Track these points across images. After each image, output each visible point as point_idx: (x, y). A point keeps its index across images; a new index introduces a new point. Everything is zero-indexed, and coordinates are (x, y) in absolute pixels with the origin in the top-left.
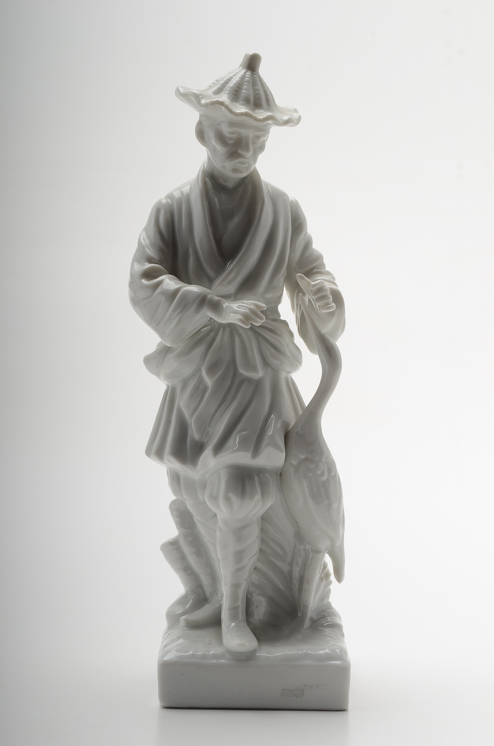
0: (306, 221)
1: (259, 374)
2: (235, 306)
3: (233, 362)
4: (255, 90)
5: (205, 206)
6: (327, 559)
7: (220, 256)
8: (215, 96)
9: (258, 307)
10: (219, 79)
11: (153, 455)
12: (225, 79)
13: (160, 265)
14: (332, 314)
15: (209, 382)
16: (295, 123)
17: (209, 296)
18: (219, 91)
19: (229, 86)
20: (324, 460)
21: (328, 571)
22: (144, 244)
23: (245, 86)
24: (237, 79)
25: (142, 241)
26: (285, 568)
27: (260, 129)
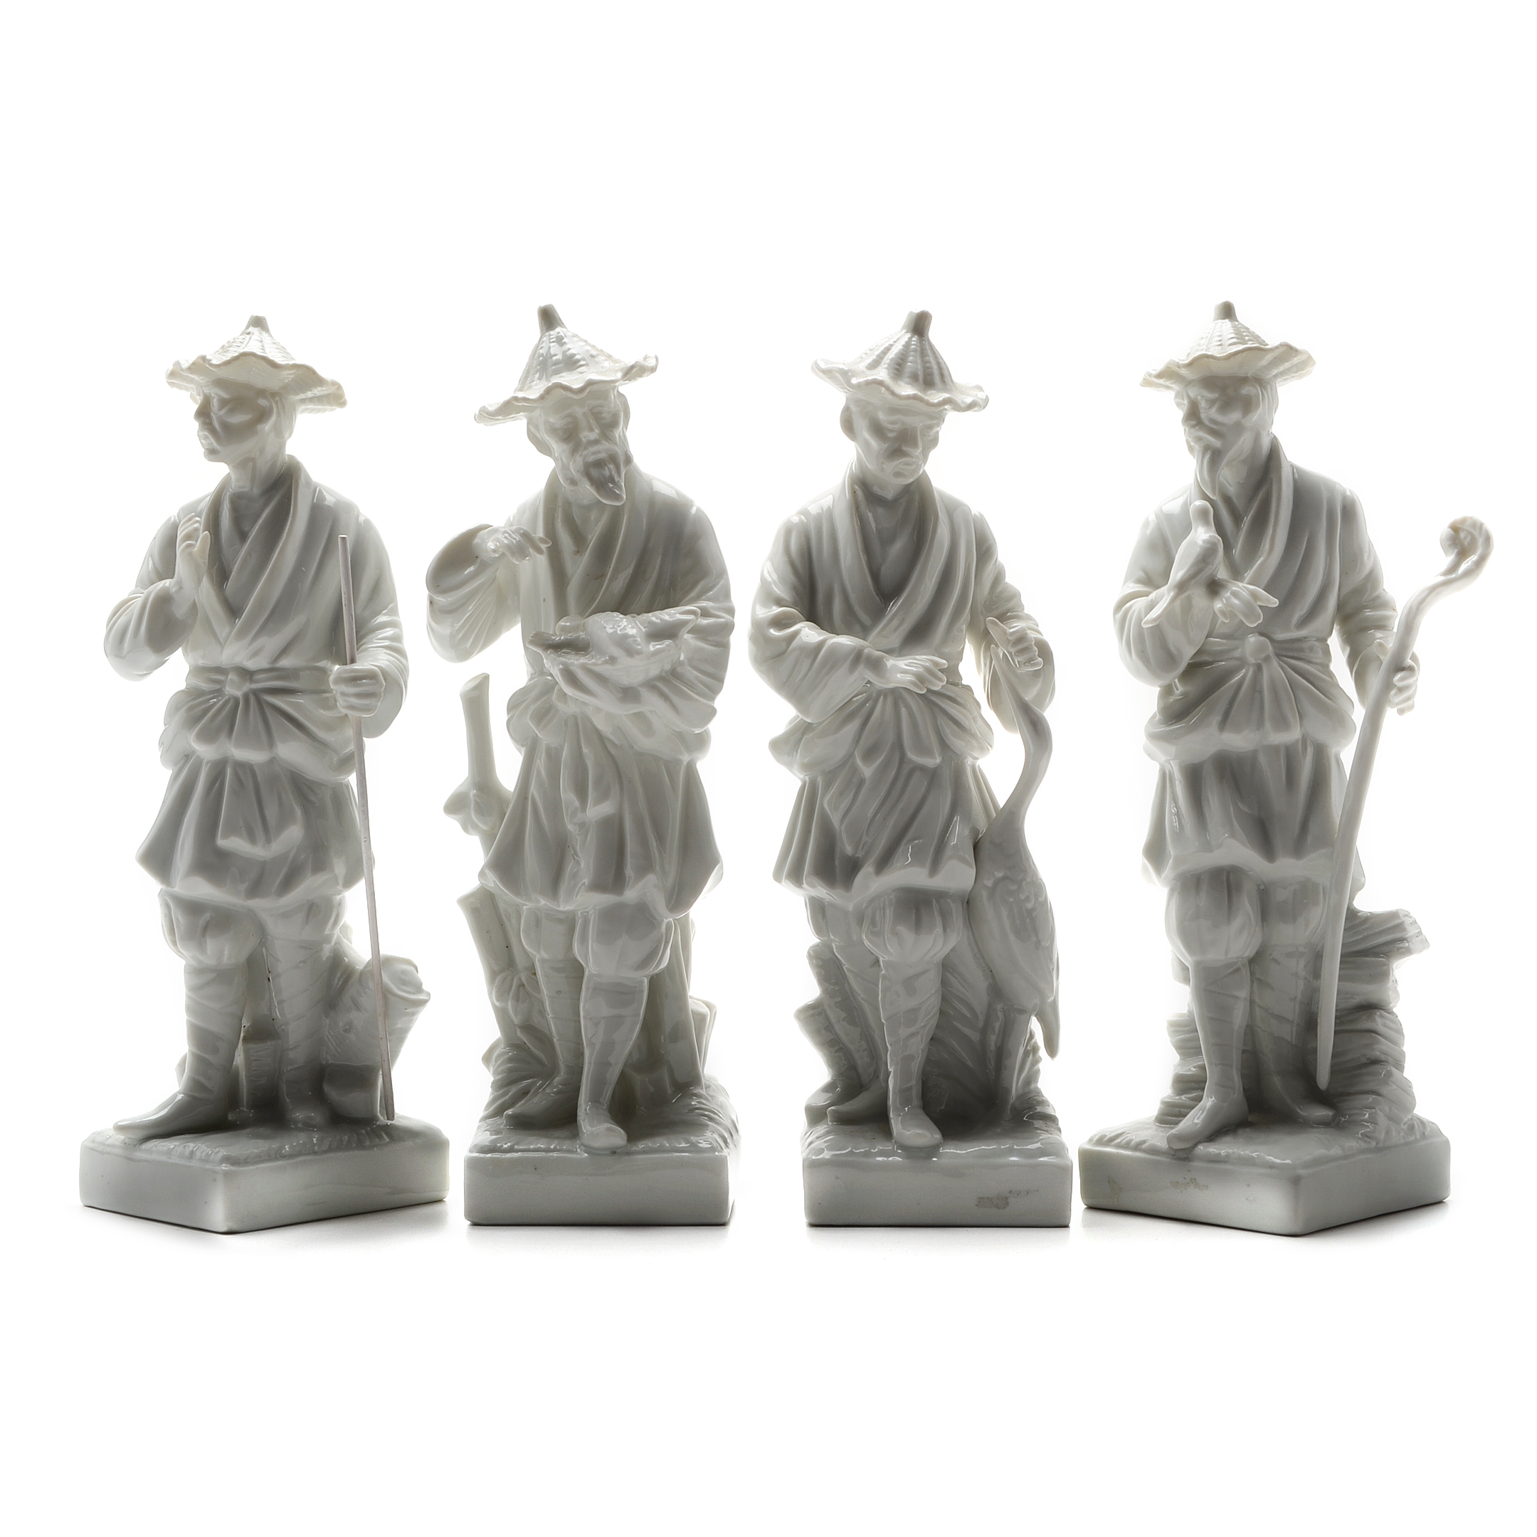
0: (996, 543)
1: (934, 761)
2: (902, 663)
3: (899, 744)
4: (925, 362)
5: (856, 525)
6: (1035, 1025)
7: (878, 595)
8: (869, 372)
9: (936, 664)
10: (873, 348)
11: (784, 878)
12: (882, 348)
13: (793, 610)
14: (1036, 674)
15: (867, 771)
16: (981, 407)
17: (866, 651)
18: (875, 365)
19: (888, 357)
21: (1036, 1043)
22: (770, 579)
23: (910, 356)
24: (899, 347)
25: (767, 575)
26: (975, 1036)
27: (932, 417)
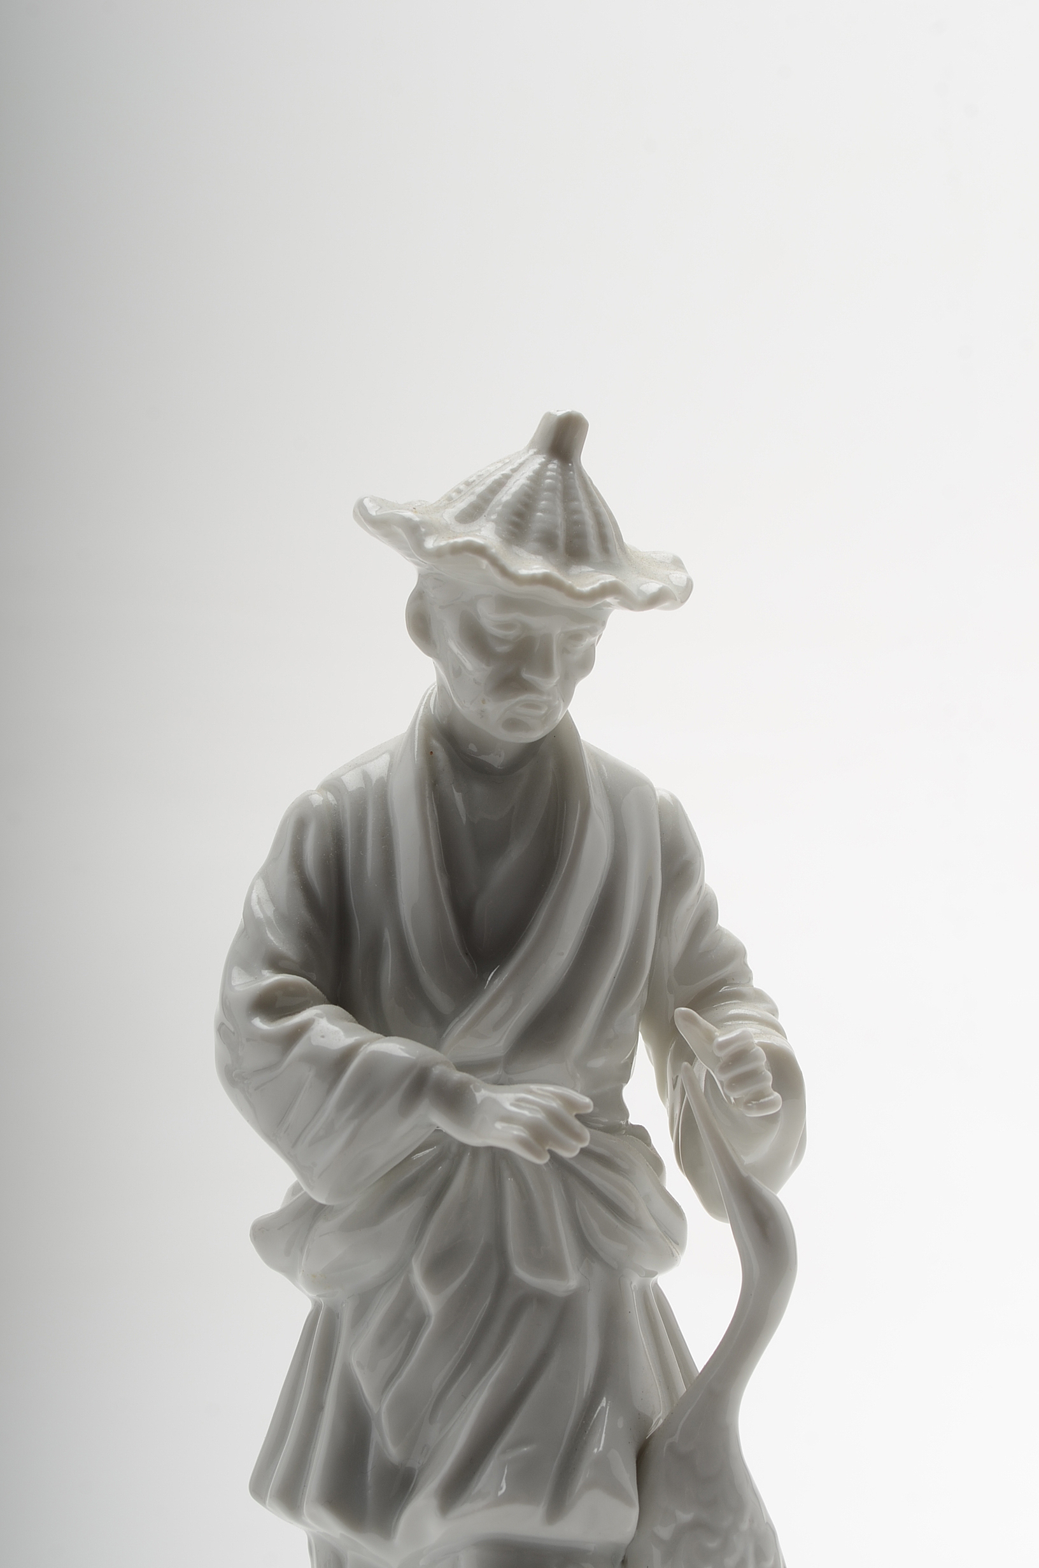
0: (701, 855)
1: (570, 1281)
2: (507, 1098)
3: (497, 1248)
4: (571, 513)
5: (429, 818)
7: (467, 954)
8: (460, 528)
9: (569, 1103)
10: (472, 480)
11: (270, 1497)
12: (489, 481)
13: (302, 978)
14: (772, 1119)
15: (431, 1302)
16: (676, 600)
17: (437, 1071)
18: (472, 514)
19: (500, 499)
20: (745, 1526)
22: (261, 916)
23: (543, 500)
24: (521, 480)
25: (256, 908)
27: (582, 617)
